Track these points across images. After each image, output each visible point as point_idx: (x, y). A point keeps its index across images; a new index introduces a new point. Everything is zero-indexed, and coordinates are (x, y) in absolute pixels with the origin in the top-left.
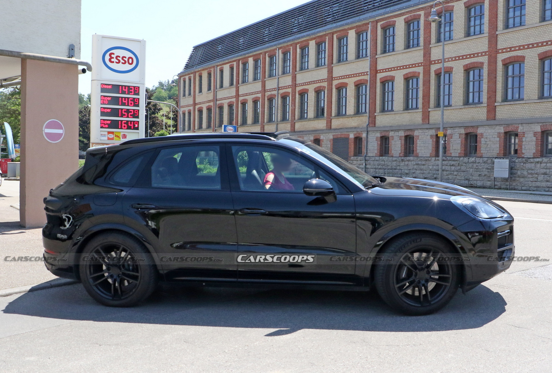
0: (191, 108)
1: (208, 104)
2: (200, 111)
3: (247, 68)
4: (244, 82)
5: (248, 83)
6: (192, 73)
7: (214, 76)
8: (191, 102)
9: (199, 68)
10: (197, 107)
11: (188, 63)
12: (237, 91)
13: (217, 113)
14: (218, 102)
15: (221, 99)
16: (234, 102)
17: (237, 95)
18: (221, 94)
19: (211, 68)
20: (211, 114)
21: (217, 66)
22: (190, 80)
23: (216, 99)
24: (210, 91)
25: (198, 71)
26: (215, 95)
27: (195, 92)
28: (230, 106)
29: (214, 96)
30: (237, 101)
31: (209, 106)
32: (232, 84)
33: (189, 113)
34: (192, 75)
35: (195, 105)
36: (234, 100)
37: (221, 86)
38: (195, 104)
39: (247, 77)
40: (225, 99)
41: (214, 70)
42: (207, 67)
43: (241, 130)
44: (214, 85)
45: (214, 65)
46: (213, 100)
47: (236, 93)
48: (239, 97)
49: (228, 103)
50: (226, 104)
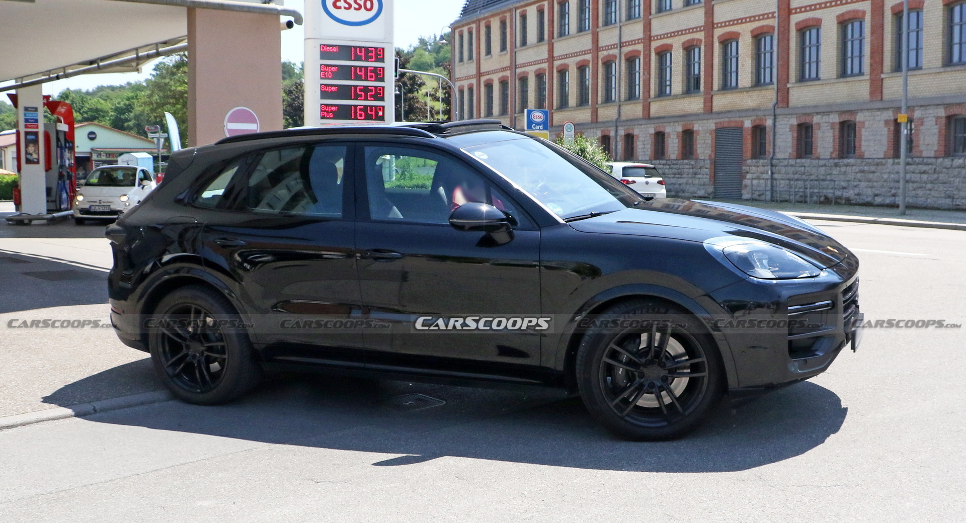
0: (474, 81)
1: (501, 75)
2: (489, 86)
3: (567, 11)
4: (562, 34)
5: (569, 37)
6: (473, 22)
7: (511, 26)
8: (473, 71)
9: (485, 13)
10: (483, 79)
11: (466, 4)
12: (551, 50)
13: (517, 89)
14: (519, 71)
15: (524, 65)
16: (545, 70)
17: (551, 58)
18: (523, 56)
19: (505, 12)
20: (507, 90)
21: (516, 8)
22: (470, 33)
23: (516, 65)
24: (505, 52)
25: (484, 19)
26: (513, 58)
27: (479, 53)
28: (540, 76)
29: (511, 60)
30: (551, 68)
31: (503, 77)
32: (541, 38)
34: (474, 26)
35: (480, 77)
36: (545, 66)
37: (524, 43)
38: (479, 74)
39: (567, 26)
40: (530, 64)
41: (511, 16)
42: (499, 11)
43: (558, 117)
44: (511, 42)
45: (511, 7)
46: (510, 68)
47: (549, 54)
48: (553, 61)
49: (535, 72)
50: (531, 73)
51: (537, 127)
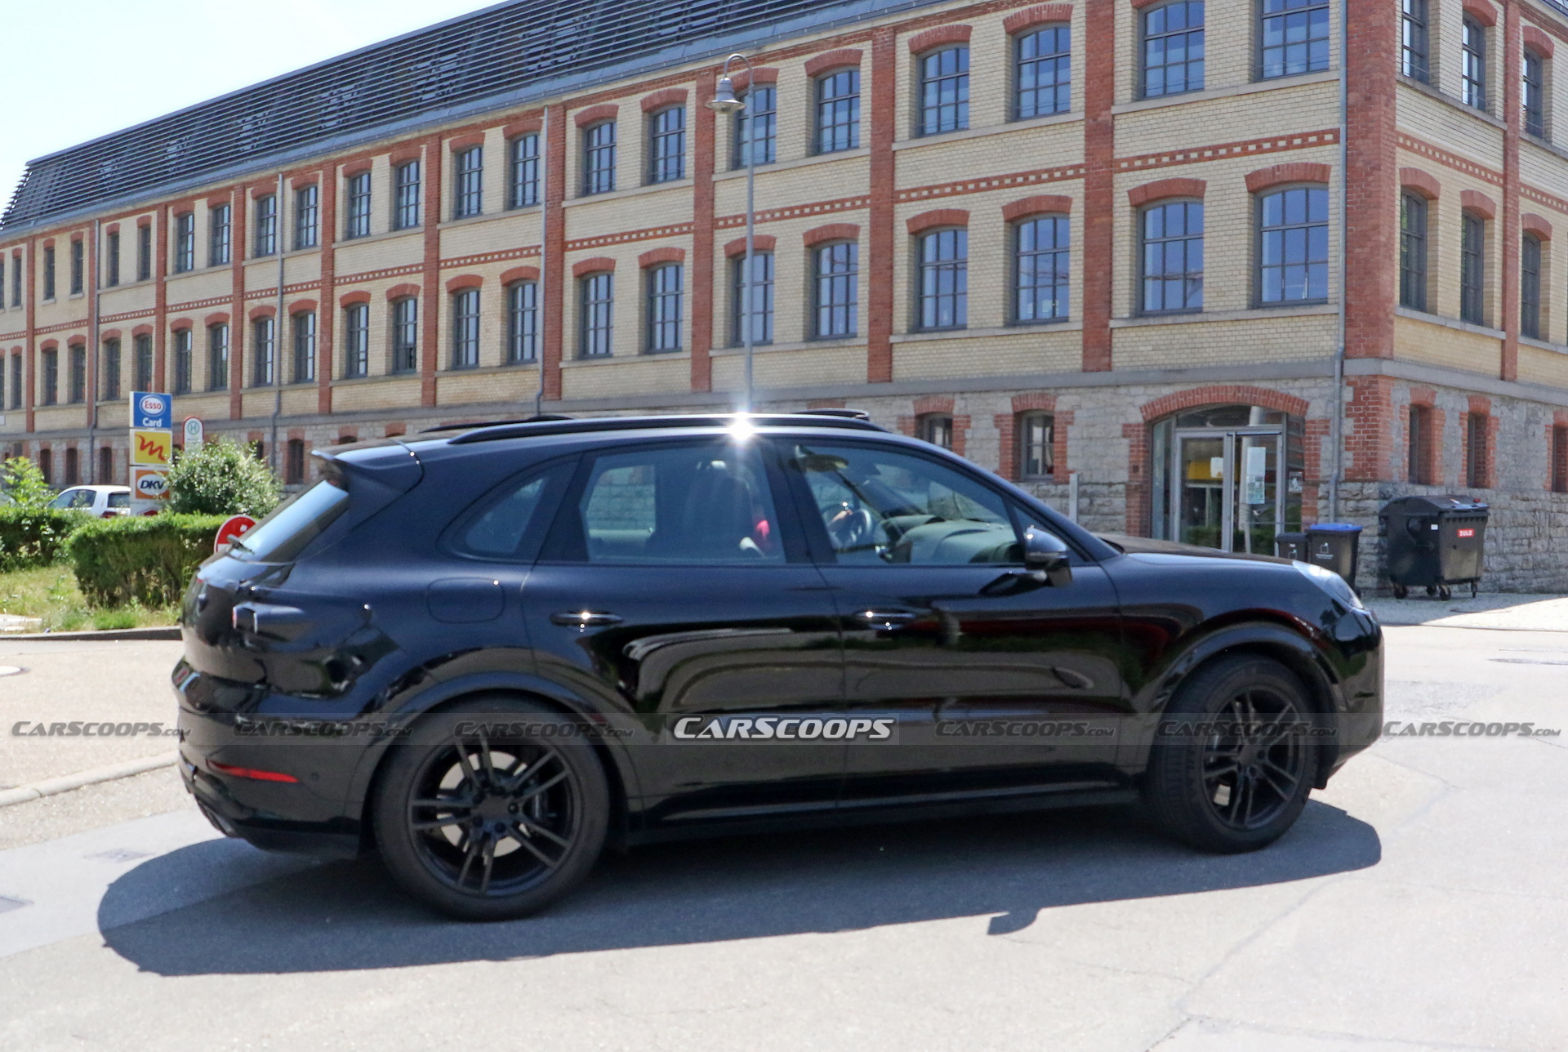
0: (23, 343)
1: (72, 333)
2: (50, 352)
3: (190, 229)
4: (180, 268)
5: (193, 273)
6: (22, 241)
7: (92, 251)
8: (22, 325)
9: (46, 226)
10: (40, 340)
11: (10, 208)
12: (162, 295)
13: (100, 358)
14: (104, 327)
15: (113, 318)
16: (151, 328)
17: (162, 308)
18: (112, 303)
19: (81, 225)
20: (83, 359)
21: (101, 221)
22: (17, 259)
23: (98, 318)
24: (79, 295)
25: (43, 235)
26: (94, 306)
27: (32, 295)
28: (142, 339)
29: (91, 308)
30: (162, 324)
31: (76, 337)
32: (144, 274)
33: (17, 358)
34: (24, 247)
35: (34, 335)
36: (151, 321)
37: (114, 280)
38: (33, 332)
39: (190, 255)
40: (125, 316)
41: (92, 233)
42: (70, 223)
43: (177, 407)
44: (91, 278)
45: (91, 217)
46: (88, 322)
47: (158, 302)
48: (165, 312)
49: (133, 331)
50: (126, 332)
51: (152, 423)
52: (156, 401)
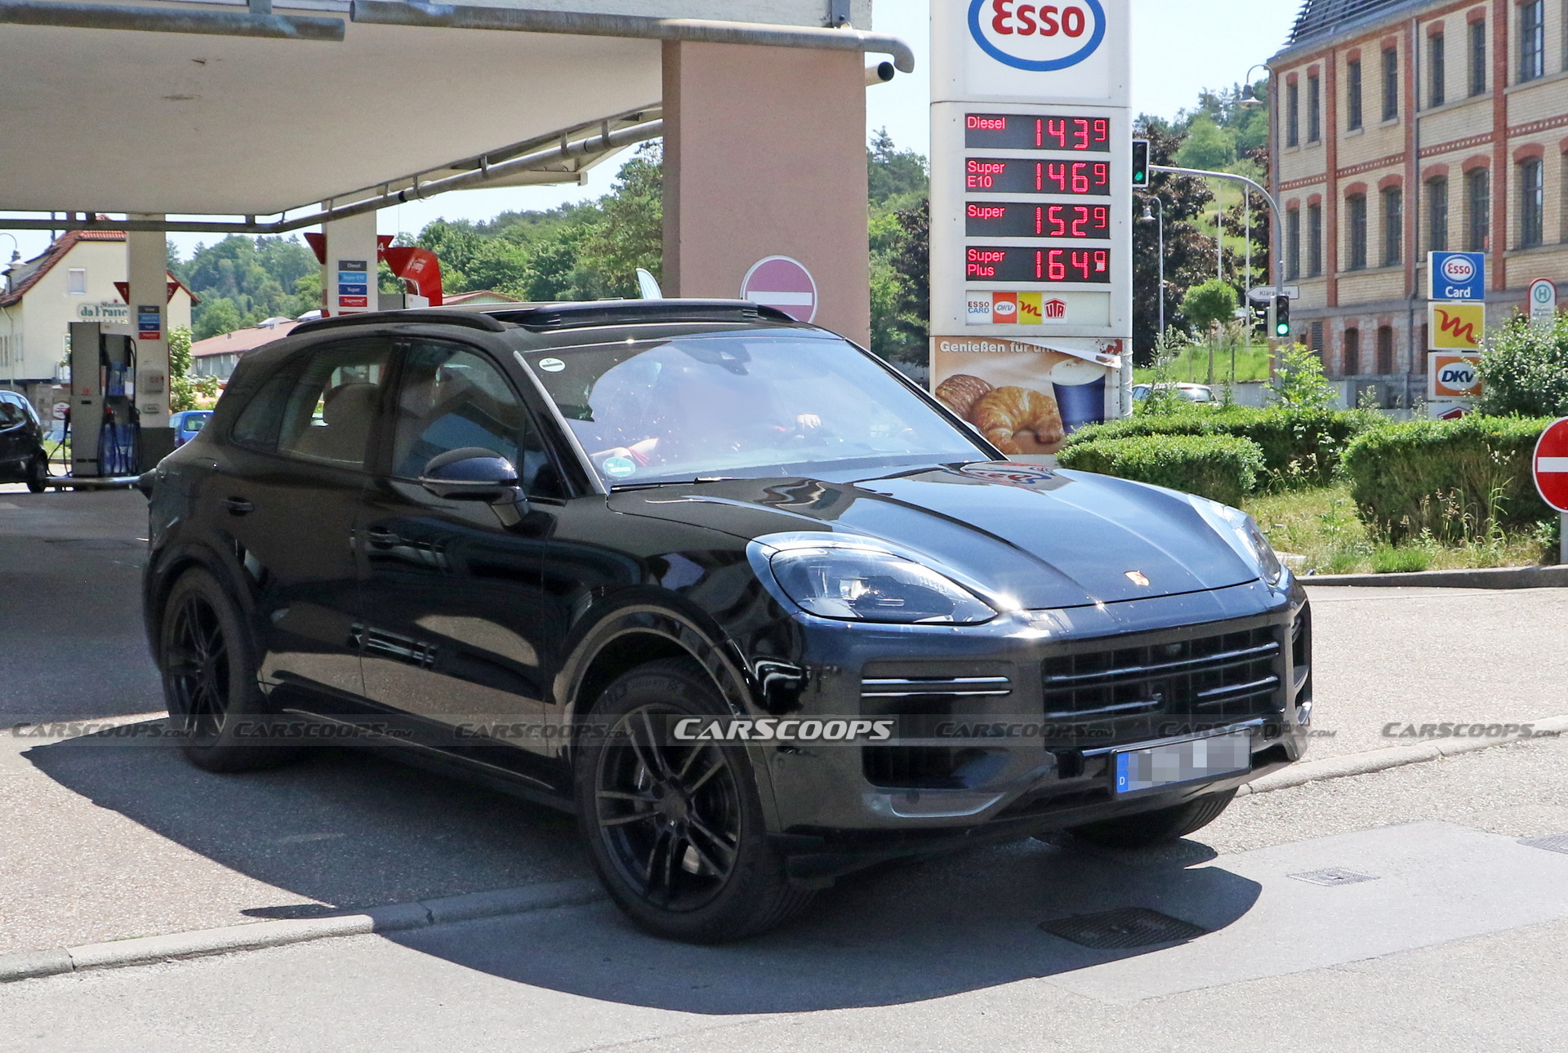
0: (1322, 189)
1: (1384, 172)
2: (1357, 200)
3: (1538, 21)
4: (1526, 75)
5: (1543, 80)
6: (1320, 55)
7: (1408, 60)
8: (1321, 167)
9: (1348, 32)
10: (1343, 184)
11: (1304, 14)
12: (1501, 114)
13: (1421, 205)
14: (1425, 163)
15: (1437, 150)
16: (1488, 159)
17: (1502, 131)
18: (1434, 131)
19: (1393, 28)
20: (1399, 207)
21: (1419, 20)
22: (1314, 80)
23: (1418, 151)
24: (1393, 121)
25: (1345, 45)
26: (1413, 135)
27: (1333, 126)
28: (1475, 175)
29: (1408, 138)
30: (1501, 154)
31: (1389, 177)
32: (1477, 87)
33: (1315, 209)
34: (1321, 62)
35: (1336, 178)
36: (1487, 149)
37: (1438, 99)
38: (1334, 173)
39: (1538, 56)
40: (1451, 146)
41: (1408, 37)
42: (1380, 27)
43: (1516, 269)
44: (1408, 96)
45: (1405, 16)
46: (1405, 156)
47: (1496, 124)
48: (1506, 137)
49: (1463, 165)
50: (1454, 165)
51: (1458, 293)
52: (1464, 263)
